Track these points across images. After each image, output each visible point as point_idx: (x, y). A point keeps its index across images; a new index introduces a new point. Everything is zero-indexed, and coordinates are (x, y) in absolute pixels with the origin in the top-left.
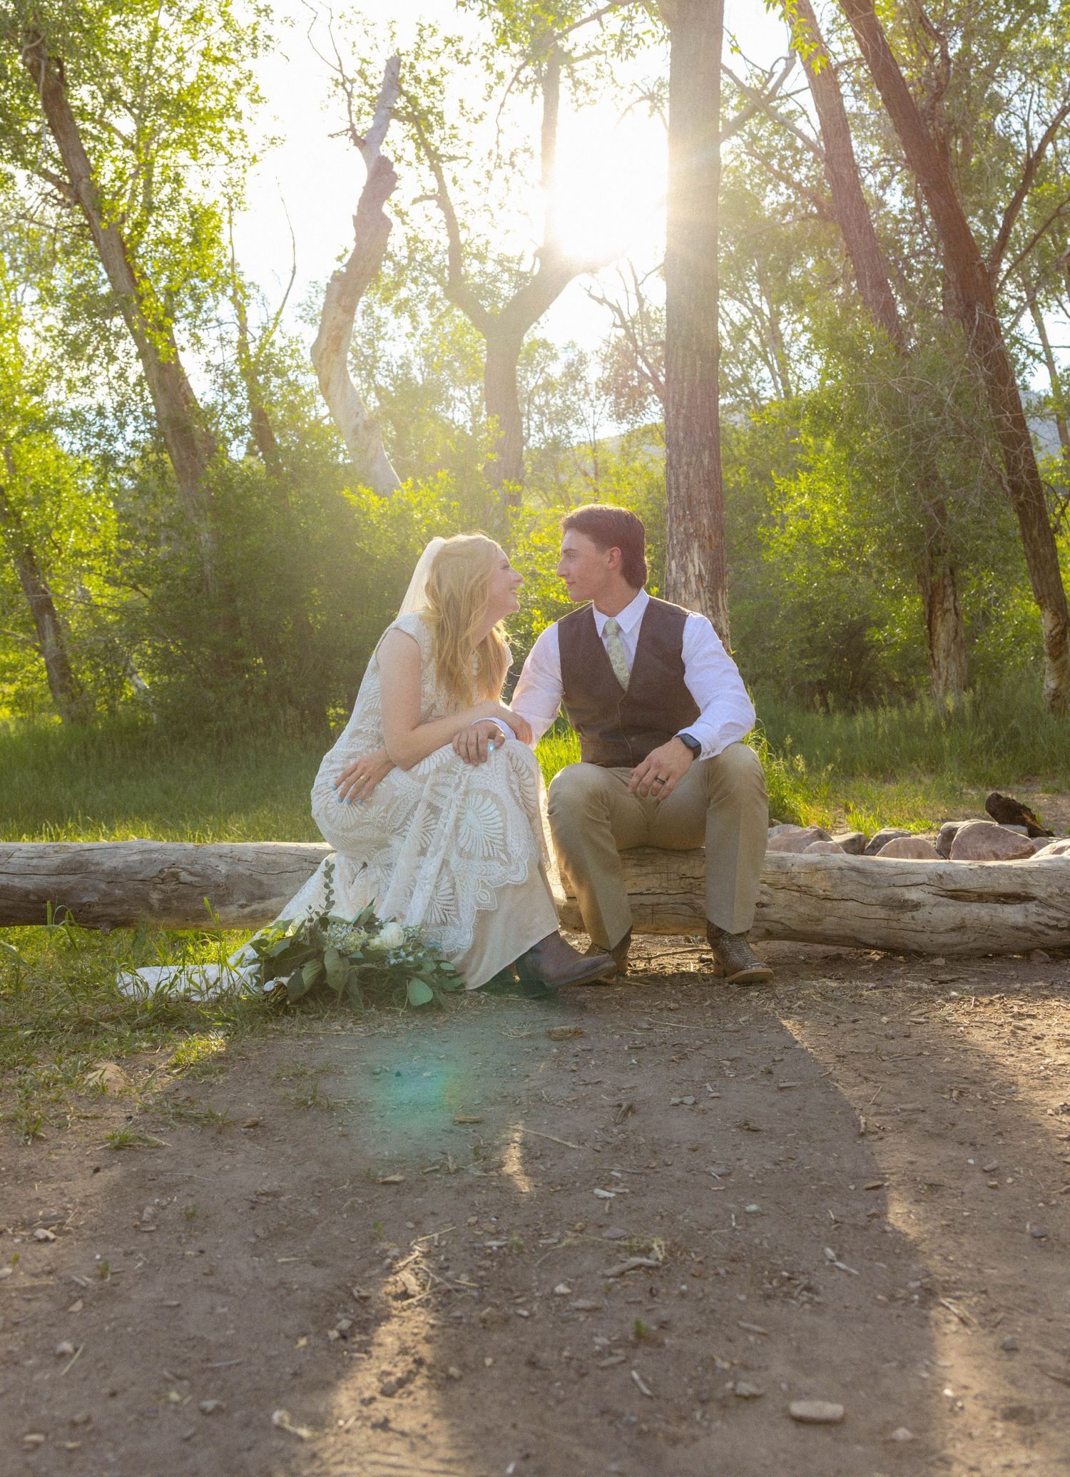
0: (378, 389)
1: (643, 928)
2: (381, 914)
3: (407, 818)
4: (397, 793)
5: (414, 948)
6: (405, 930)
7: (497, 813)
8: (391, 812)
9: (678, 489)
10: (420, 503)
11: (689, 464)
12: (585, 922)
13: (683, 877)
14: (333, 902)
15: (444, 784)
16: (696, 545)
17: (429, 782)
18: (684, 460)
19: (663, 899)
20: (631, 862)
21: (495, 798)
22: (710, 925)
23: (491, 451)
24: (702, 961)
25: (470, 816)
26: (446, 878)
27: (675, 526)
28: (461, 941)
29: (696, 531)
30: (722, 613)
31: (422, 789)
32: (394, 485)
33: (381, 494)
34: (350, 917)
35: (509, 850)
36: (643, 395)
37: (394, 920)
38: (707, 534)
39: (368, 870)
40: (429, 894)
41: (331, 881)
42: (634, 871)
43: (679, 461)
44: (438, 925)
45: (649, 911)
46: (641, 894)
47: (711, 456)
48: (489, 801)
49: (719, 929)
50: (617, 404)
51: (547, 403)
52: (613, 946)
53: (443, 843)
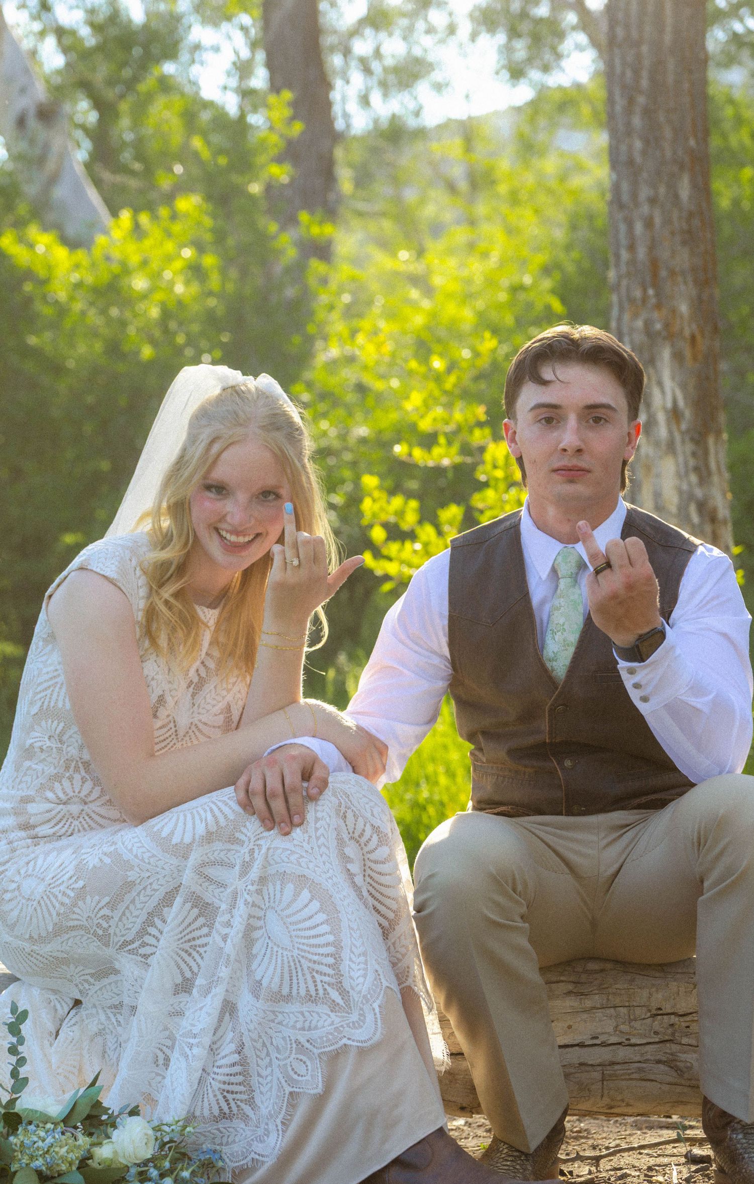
0: (61, 32)
1: (585, 1106)
2: (111, 1100)
3: (149, 922)
4: (132, 875)
5: (174, 1162)
6: (157, 1129)
7: (322, 917)
8: (122, 907)
9: (632, 248)
10: (145, 263)
11: (653, 201)
12: (482, 1098)
13: (658, 1013)
14: (26, 1080)
15: (221, 863)
16: (666, 354)
17: (195, 858)
18: (645, 192)
19: (622, 1053)
20: (563, 987)
21: (317, 891)
22: (707, 1104)
23: (279, 160)
24: (692, 1159)
25: (274, 925)
26: (230, 1035)
27: (626, 317)
28: (258, 1147)
29: (667, 325)
30: (715, 479)
31: (180, 870)
32: (95, 226)
33: (72, 243)
34: (55, 1108)
35: (346, 985)
36: (560, 35)
37: (134, 1112)
38: (687, 333)
39: (83, 1012)
40: (198, 1065)
41: (21, 1041)
42: (571, 1003)
43: (634, 195)
44: (216, 1120)
45: (597, 1075)
46: (581, 1045)
47: (694, 185)
48: (306, 895)
49: (724, 1114)
50: (508, 49)
51: (377, 54)
52: (533, 1145)
53: (224, 972)
